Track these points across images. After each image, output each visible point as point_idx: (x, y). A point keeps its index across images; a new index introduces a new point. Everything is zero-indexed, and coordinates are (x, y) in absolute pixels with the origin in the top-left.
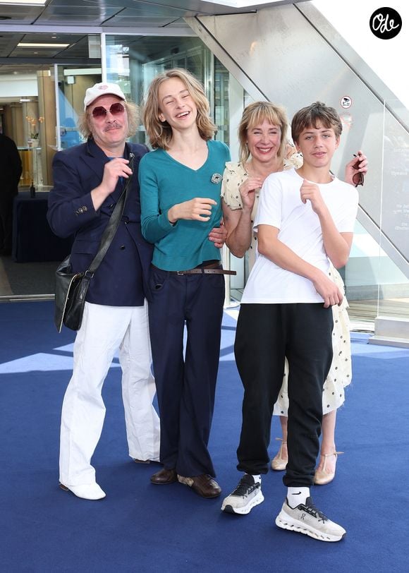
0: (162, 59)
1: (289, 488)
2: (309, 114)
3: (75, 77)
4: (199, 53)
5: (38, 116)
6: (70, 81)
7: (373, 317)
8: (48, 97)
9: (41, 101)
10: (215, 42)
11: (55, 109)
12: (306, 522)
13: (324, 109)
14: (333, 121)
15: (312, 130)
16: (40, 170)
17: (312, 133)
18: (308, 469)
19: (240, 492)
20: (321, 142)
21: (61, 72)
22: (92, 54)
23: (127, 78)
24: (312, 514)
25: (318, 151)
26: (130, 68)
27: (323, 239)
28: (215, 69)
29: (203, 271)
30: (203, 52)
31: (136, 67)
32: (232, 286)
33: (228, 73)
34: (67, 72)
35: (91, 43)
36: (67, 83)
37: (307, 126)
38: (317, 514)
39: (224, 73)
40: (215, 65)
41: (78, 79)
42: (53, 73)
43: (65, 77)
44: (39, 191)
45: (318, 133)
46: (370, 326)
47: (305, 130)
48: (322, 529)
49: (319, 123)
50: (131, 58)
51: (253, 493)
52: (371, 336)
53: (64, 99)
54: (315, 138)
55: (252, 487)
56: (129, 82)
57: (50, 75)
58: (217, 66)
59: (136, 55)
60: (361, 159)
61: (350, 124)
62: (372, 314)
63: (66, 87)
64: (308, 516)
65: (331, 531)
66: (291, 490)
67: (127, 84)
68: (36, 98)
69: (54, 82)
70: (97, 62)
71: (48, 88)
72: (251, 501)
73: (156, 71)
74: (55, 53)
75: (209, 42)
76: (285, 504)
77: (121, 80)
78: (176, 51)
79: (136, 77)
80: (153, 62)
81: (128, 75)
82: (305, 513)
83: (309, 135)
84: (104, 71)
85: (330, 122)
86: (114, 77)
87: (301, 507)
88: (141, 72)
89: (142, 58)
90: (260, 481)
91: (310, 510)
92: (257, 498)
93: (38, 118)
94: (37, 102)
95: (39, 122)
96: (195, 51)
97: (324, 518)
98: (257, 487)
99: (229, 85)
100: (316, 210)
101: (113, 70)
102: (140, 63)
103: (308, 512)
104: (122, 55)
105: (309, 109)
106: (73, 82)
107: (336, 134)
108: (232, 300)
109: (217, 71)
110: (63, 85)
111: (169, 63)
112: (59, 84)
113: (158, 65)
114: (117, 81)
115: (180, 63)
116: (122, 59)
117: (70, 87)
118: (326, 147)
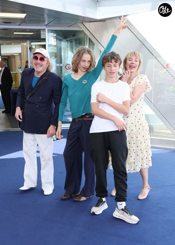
0: (69, 39)
1: (118, 202)
2: (109, 57)
3: (35, 45)
4: (83, 36)
5: (21, 60)
6: (34, 47)
8: (25, 53)
9: (22, 55)
10: (89, 32)
11: (28, 58)
12: (124, 215)
13: (115, 54)
14: (118, 60)
15: (110, 63)
17: (110, 64)
18: (124, 194)
19: (97, 205)
20: (113, 68)
21: (30, 44)
22: (42, 37)
23: (55, 46)
24: (127, 213)
26: (56, 42)
28: (89, 43)
29: (83, 119)
30: (84, 36)
31: (59, 42)
33: (94, 44)
34: (32, 44)
35: (42, 32)
36: (32, 48)
37: (108, 61)
38: (128, 213)
39: (93, 44)
40: (89, 41)
41: (36, 46)
42: (27, 44)
43: (32, 45)
45: (112, 65)
47: (107, 63)
49: (113, 61)
50: (57, 38)
51: (103, 205)
53: (31, 54)
55: (102, 203)
56: (56, 48)
57: (26, 45)
58: (90, 42)
59: (59, 37)
63: (32, 49)
64: (125, 213)
65: (133, 219)
66: (119, 203)
67: (55, 48)
68: (21, 53)
69: (27, 47)
70: (44, 40)
71: (25, 50)
72: (102, 208)
73: (67, 43)
74: (28, 36)
75: (87, 32)
76: (116, 208)
77: (53, 47)
78: (74, 36)
79: (59, 45)
80: (65, 40)
81: (56, 45)
82: (124, 212)
84: (47, 43)
85: (117, 60)
86: (50, 45)
87: (122, 210)
88: (60, 44)
89: (61, 38)
90: (105, 200)
91: (126, 211)
93: (21, 61)
94: (21, 55)
95: (22, 63)
96: (81, 36)
97: (131, 215)
98: (104, 203)
99: (95, 48)
101: (50, 43)
102: (60, 40)
103: (125, 212)
104: (53, 37)
106: (35, 47)
107: (119, 65)
109: (90, 43)
111: (71, 40)
112: (29, 48)
113: (67, 41)
114: (51, 47)
115: (76, 40)
116: (53, 39)
117: (34, 49)
118: (115, 70)
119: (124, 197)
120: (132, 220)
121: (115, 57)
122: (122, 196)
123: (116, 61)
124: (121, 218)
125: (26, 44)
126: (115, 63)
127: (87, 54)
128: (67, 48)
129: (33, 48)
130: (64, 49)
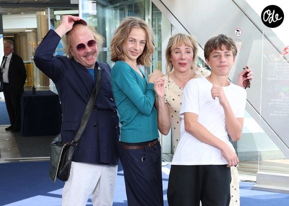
2: (217, 41)
3: (61, 15)
6: (58, 18)
7: (255, 172)
8: (44, 29)
9: (39, 32)
13: (226, 38)
14: (232, 46)
15: (219, 51)
16: (38, 75)
20: (224, 59)
21: (52, 13)
22: (73, 1)
23: (95, 16)
25: (222, 64)
26: (97, 10)
27: (226, 122)
31: (100, 9)
34: (56, 12)
36: (56, 20)
37: (216, 48)
39: (158, 13)
40: (152, 8)
42: (47, 13)
43: (55, 16)
44: (38, 90)
45: (222, 53)
46: (254, 178)
47: (214, 51)
49: (223, 47)
50: (98, 3)
52: (254, 184)
54: (220, 56)
56: (96, 19)
57: (45, 14)
58: (154, 9)
59: (101, 1)
60: (248, 71)
61: (240, 46)
62: (255, 170)
63: (55, 22)
68: (36, 29)
69: (48, 19)
70: (76, 6)
71: (43, 23)
77: (91, 18)
79: (101, 15)
81: (96, 14)
83: (217, 54)
84: (80, 12)
85: (230, 46)
86: (86, 15)
88: (104, 13)
89: (105, 3)
93: (37, 42)
94: (37, 32)
99: (162, 21)
100: (222, 103)
101: (86, 11)
102: (104, 6)
104: (91, 1)
105: (216, 38)
106: (60, 19)
107: (233, 55)
108: (164, 161)
109: (154, 12)
110: (53, 21)
111: (122, 7)
112: (51, 20)
113: (115, 8)
114: (88, 18)
115: (130, 6)
116: (92, 4)
117: (58, 22)
121: (227, 40)
126: (226, 51)
127: (138, 28)
128: (114, 20)
129: (57, 19)
130: (110, 21)
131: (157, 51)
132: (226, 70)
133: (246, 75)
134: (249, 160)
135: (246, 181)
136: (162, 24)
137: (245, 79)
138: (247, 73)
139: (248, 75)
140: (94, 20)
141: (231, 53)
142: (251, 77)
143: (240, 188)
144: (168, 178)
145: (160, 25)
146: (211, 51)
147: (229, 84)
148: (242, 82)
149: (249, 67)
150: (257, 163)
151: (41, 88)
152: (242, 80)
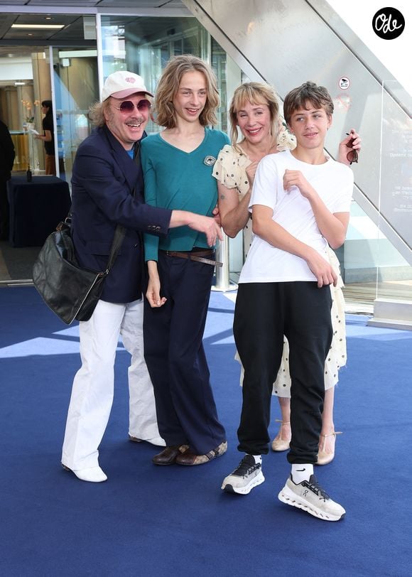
0: (159, 41)
1: (293, 465)
2: (298, 96)
3: (70, 59)
4: (196, 34)
6: (66, 63)
7: (372, 300)
8: (43, 80)
9: (36, 84)
10: (211, 23)
11: (51, 92)
12: (308, 499)
15: (303, 112)
16: (36, 154)
17: (302, 114)
18: (311, 445)
19: (240, 472)
20: (311, 123)
21: (56, 55)
22: (87, 36)
23: (123, 61)
24: (314, 491)
25: (309, 132)
26: (126, 50)
28: (212, 51)
30: (200, 33)
31: (131, 49)
32: (231, 269)
33: (225, 55)
34: (62, 54)
35: (86, 24)
36: (62, 66)
37: (297, 107)
38: (319, 492)
39: (221, 55)
40: (212, 46)
41: (73, 61)
42: (48, 55)
43: (61, 59)
44: (36, 175)
45: (309, 114)
46: (369, 309)
47: (296, 112)
48: (323, 508)
49: (309, 104)
50: (127, 40)
51: (254, 473)
52: (370, 318)
53: (59, 82)
54: (306, 119)
55: (253, 468)
56: (125, 64)
57: (44, 57)
58: (214, 48)
59: (133, 37)
60: (354, 137)
61: (348, 105)
62: (371, 296)
63: (61, 70)
64: (310, 493)
65: (331, 510)
66: (295, 467)
68: (31, 81)
69: (49, 65)
70: (93, 44)
71: (43, 70)
72: (251, 482)
73: (153, 53)
74: (50, 35)
75: (206, 23)
76: (289, 480)
77: (117, 63)
78: (173, 32)
79: (132, 59)
80: (149, 44)
81: (124, 57)
82: (308, 490)
83: (300, 116)
84: (100, 53)
85: (319, 102)
86: (109, 59)
87: (304, 484)
88: (137, 55)
89: (137, 39)
90: (260, 461)
91: (313, 487)
92: (258, 478)
93: (33, 101)
94: (32, 86)
95: (35, 105)
97: (326, 496)
98: (258, 468)
99: (227, 66)
101: (109, 52)
102: (136, 45)
103: (311, 489)
104: (117, 37)
105: (299, 89)
106: (68, 65)
107: (327, 114)
108: (231, 283)
109: (214, 53)
110: (58, 67)
111: (165, 45)
112: (55, 67)
113: (155, 46)
114: (113, 64)
115: (177, 44)
116: (118, 41)
117: (66, 69)
118: (317, 127)
119: (312, 451)
120: (327, 510)
121: (313, 94)
122: (306, 449)
123: (317, 105)
124: (299, 506)
125: (46, 56)
126: (313, 110)
127: (192, 72)
128: (152, 66)
129: (64, 65)
130: (146, 66)
131: (220, 114)
132: (317, 139)
133: (350, 143)
134: (361, 282)
135: (358, 313)
136: (227, 71)
137: (350, 150)
138: (353, 140)
139: (354, 143)
140: (122, 67)
141: (322, 112)
142: (359, 146)
143: (347, 323)
144: (234, 309)
145: (224, 74)
146: (292, 111)
147: (327, 161)
148: (345, 155)
149: (354, 130)
150: (375, 286)
151: (40, 173)
152: (345, 151)
